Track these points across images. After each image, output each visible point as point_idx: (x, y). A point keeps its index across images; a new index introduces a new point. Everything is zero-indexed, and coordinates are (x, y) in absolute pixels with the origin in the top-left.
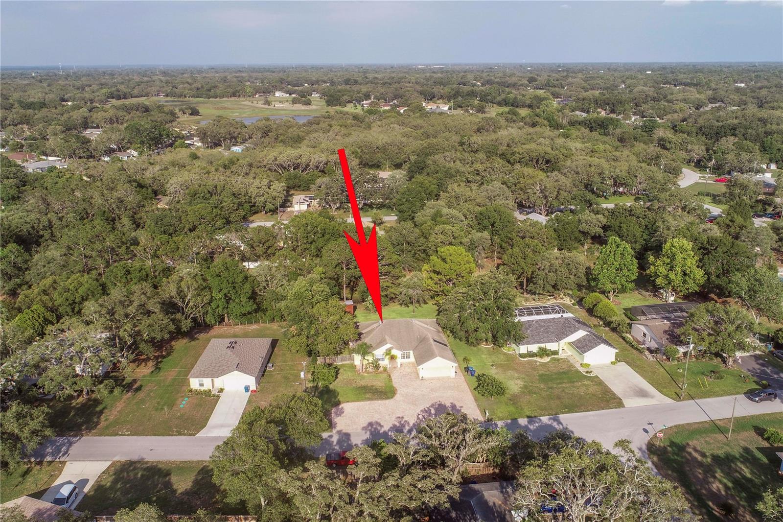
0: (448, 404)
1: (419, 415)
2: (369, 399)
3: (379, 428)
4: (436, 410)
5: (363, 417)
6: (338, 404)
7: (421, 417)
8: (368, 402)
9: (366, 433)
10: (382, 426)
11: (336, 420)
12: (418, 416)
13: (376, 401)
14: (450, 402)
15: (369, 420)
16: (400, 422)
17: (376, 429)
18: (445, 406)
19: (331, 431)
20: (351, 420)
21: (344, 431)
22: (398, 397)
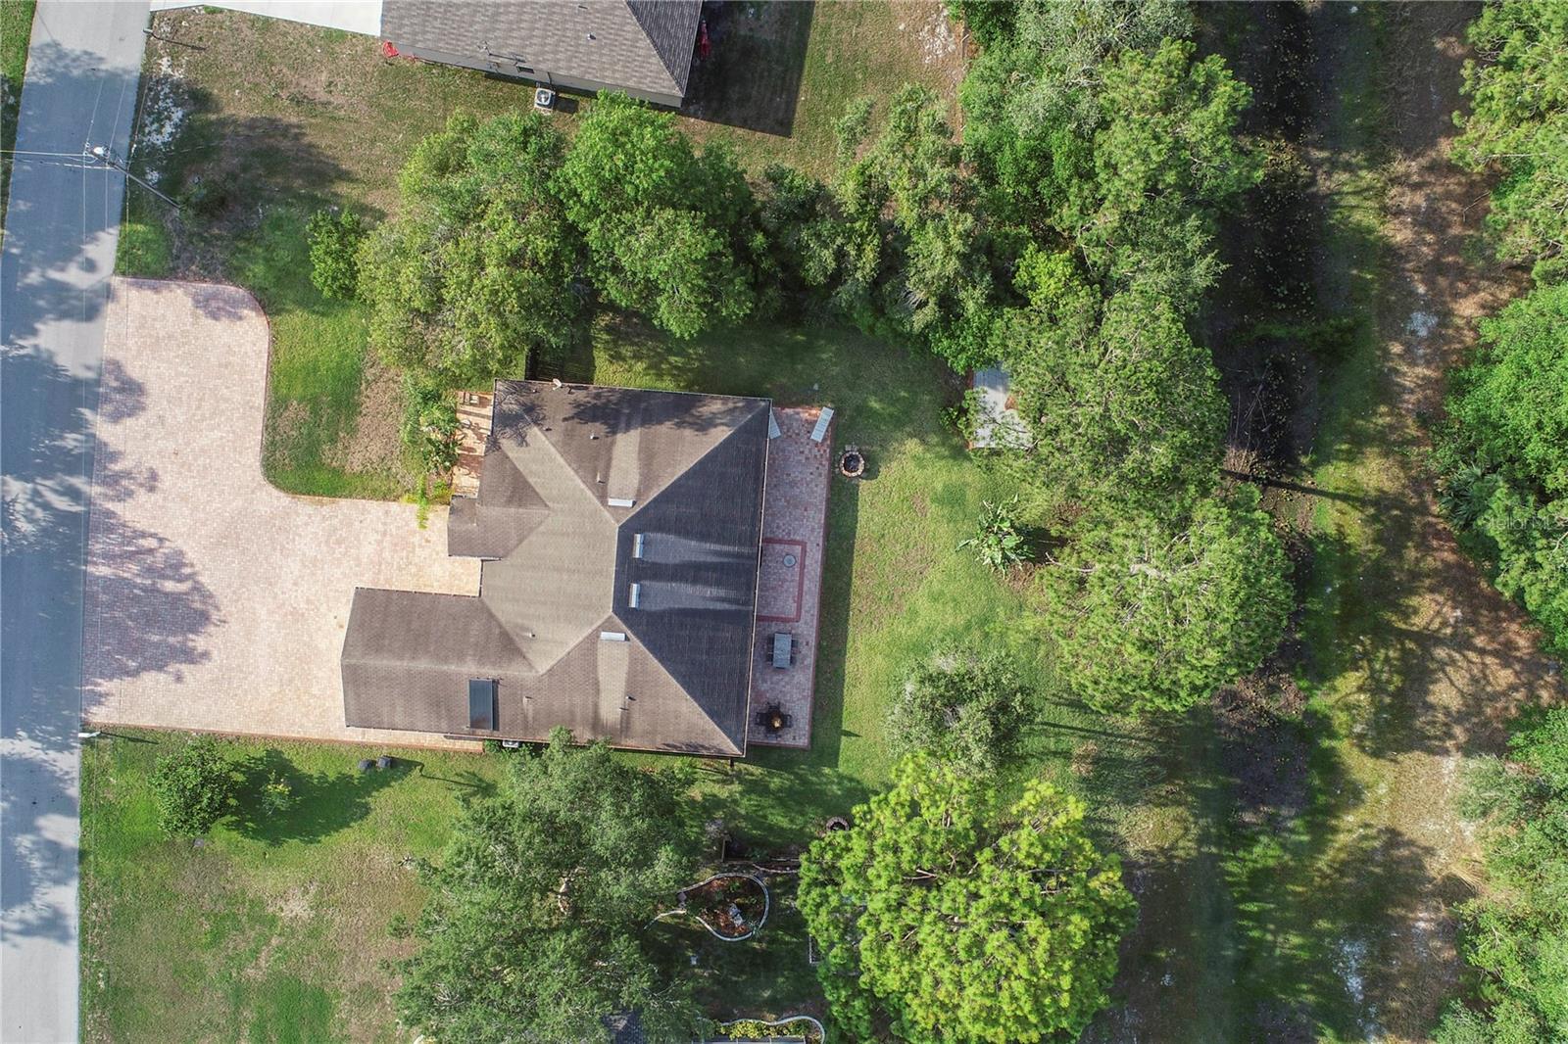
0: (199, 643)
1: (161, 540)
2: (276, 405)
3: (108, 408)
4: (175, 599)
5: (179, 374)
6: (268, 305)
7: (151, 543)
8: (259, 401)
9: (88, 368)
10: (116, 417)
11: (180, 292)
12: (152, 535)
13: (260, 427)
14: (215, 653)
15: (153, 387)
16: (128, 475)
17: (107, 400)
18: (195, 632)
19: (119, 271)
20: (170, 337)
21: (110, 308)
22: (274, 499)
